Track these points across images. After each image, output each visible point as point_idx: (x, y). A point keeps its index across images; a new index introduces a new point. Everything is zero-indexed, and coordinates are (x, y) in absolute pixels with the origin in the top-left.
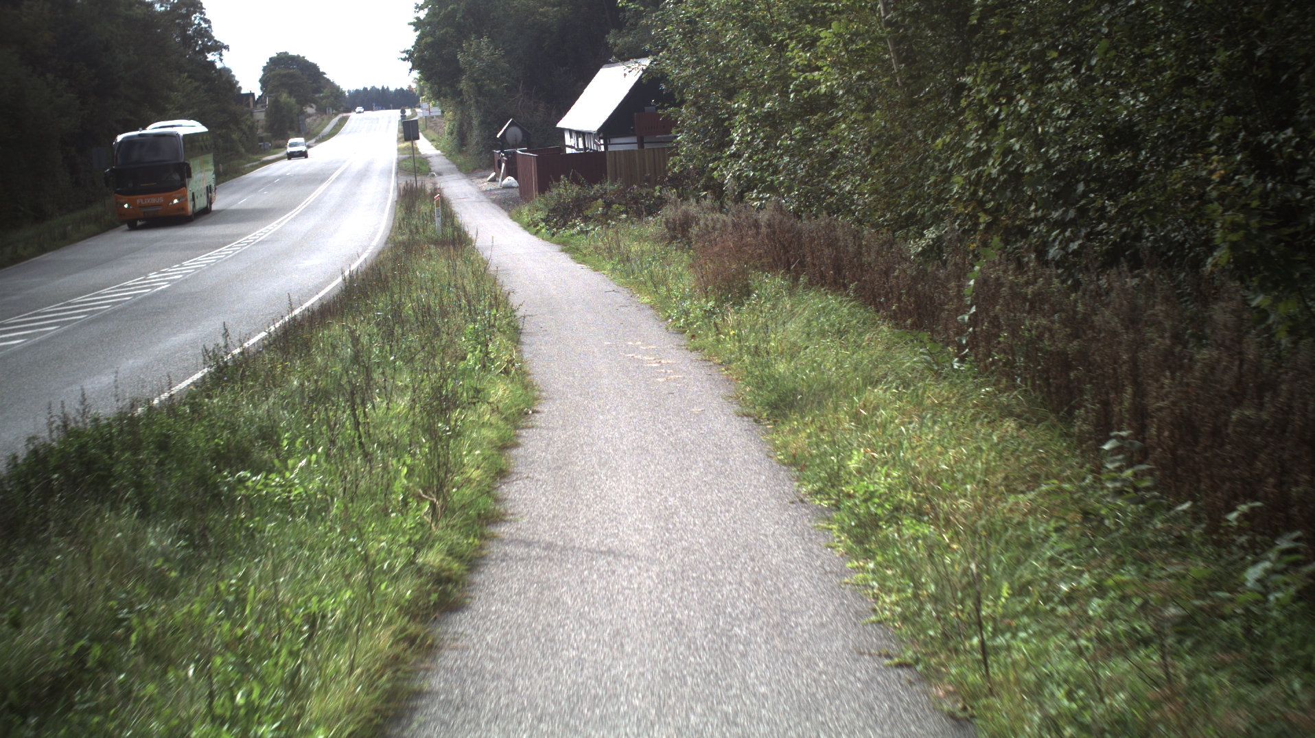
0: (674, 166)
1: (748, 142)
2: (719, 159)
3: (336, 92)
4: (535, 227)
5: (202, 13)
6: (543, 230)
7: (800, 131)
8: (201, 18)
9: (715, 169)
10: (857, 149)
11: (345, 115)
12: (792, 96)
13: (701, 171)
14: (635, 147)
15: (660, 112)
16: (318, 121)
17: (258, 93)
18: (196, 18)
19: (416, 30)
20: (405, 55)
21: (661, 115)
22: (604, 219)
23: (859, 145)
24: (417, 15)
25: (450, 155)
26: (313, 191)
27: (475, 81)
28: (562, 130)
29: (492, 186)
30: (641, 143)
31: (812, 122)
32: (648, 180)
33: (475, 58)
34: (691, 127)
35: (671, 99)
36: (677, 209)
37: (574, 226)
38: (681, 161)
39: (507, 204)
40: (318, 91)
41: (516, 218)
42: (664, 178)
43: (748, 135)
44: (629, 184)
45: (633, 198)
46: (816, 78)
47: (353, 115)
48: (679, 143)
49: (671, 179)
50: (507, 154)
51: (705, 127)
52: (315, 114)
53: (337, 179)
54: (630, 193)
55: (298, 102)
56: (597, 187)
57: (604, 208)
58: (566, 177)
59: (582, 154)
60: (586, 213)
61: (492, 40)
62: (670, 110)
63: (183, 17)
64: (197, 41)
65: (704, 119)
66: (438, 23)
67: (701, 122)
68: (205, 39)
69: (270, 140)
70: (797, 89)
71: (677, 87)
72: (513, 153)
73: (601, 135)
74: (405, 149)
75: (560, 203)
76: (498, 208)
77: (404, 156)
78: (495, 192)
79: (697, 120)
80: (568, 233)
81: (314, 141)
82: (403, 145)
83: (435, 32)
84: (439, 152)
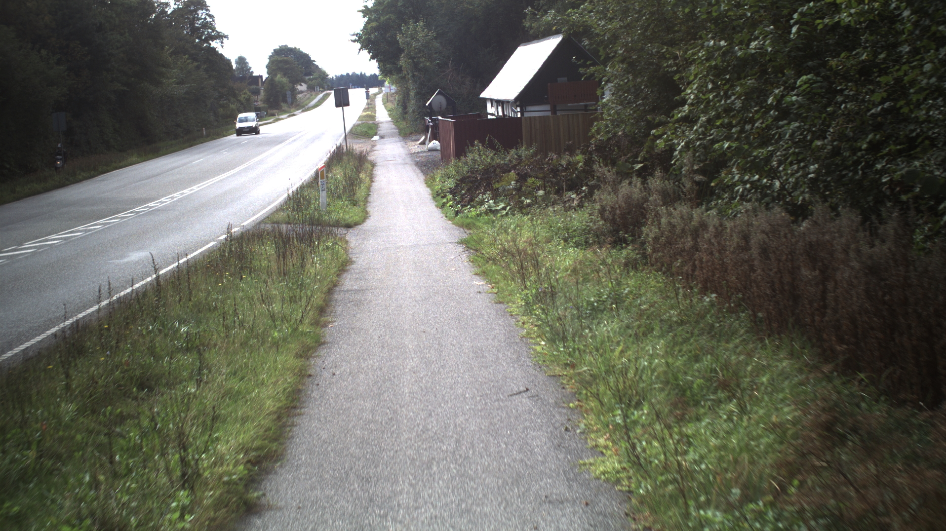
0: (599, 132)
2: (664, 124)
3: (323, 75)
4: (443, 198)
5: (207, 10)
6: (449, 205)
8: (207, 14)
9: (660, 137)
11: (328, 92)
12: (794, 30)
14: (549, 114)
15: (582, 70)
16: (308, 96)
17: (265, 76)
18: (201, 13)
19: (364, 17)
20: (355, 38)
21: (583, 74)
22: (517, 196)
24: (365, 4)
25: (397, 121)
26: (265, 151)
27: (412, 58)
28: (485, 100)
29: (420, 149)
30: (554, 111)
33: (413, 39)
35: (595, 57)
36: (616, 192)
37: (482, 203)
38: (607, 126)
39: (426, 167)
40: (310, 74)
41: (429, 183)
42: (587, 146)
43: (709, 91)
44: (545, 152)
45: (552, 170)
49: (596, 148)
50: (433, 120)
51: (638, 87)
52: (306, 91)
53: (295, 140)
54: (548, 163)
55: (290, 82)
56: (513, 152)
57: (517, 181)
58: (480, 142)
59: (501, 121)
60: (496, 186)
61: (428, 25)
62: (592, 69)
63: (191, 12)
64: (203, 32)
65: (635, 77)
66: (383, 10)
67: (633, 81)
68: (210, 31)
69: (266, 110)
70: (803, 19)
71: (602, 42)
72: (438, 119)
73: (518, 104)
74: (364, 117)
75: (472, 171)
76: (418, 171)
77: (360, 122)
78: (421, 155)
79: (628, 78)
80: (474, 213)
81: (300, 111)
82: (365, 114)
83: (379, 18)
84: (390, 119)
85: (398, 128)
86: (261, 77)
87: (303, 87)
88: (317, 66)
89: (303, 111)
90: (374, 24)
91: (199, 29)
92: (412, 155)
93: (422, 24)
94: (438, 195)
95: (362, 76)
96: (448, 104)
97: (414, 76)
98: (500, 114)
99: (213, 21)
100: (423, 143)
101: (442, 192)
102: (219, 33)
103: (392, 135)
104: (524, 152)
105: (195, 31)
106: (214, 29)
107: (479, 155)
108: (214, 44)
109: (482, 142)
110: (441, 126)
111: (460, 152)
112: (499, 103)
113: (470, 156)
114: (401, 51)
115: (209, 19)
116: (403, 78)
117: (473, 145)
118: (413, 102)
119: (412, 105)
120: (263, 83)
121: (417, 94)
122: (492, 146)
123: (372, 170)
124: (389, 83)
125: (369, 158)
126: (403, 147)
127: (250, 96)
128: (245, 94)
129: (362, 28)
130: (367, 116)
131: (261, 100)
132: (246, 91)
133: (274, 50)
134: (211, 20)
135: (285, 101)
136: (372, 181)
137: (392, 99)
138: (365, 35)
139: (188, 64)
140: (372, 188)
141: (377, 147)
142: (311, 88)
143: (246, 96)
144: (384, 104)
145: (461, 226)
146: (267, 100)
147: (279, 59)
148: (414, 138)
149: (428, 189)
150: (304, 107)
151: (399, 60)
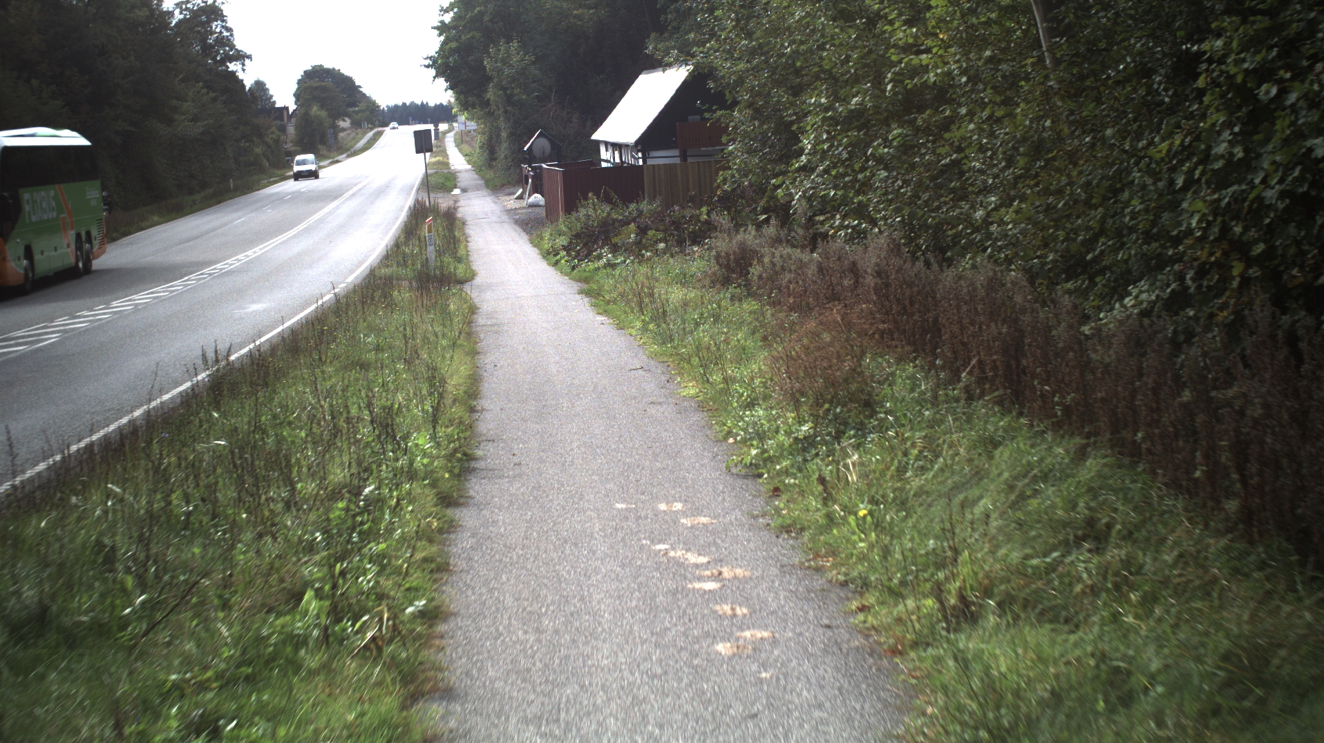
0: (725, 181)
1: (824, 152)
2: (784, 173)
3: (372, 107)
4: (555, 255)
5: (223, 21)
6: (563, 261)
7: (900, 135)
8: (223, 27)
9: (779, 187)
10: (991, 158)
11: (380, 129)
12: (889, 87)
13: (761, 190)
14: (677, 161)
15: (707, 115)
16: (353, 135)
17: (292, 107)
18: (216, 26)
19: (440, 35)
20: (428, 62)
21: (708, 119)
22: (636, 250)
23: (994, 153)
24: (441, 18)
25: (481, 170)
26: (321, 209)
27: (504, 89)
28: (598, 143)
29: (518, 204)
30: (684, 157)
31: (919, 122)
32: (692, 200)
33: (504, 64)
34: (746, 135)
35: (721, 100)
36: (731, 239)
37: (599, 257)
38: (733, 176)
39: (529, 225)
40: (354, 104)
41: (536, 243)
42: (712, 198)
43: (824, 142)
44: (668, 205)
45: (674, 223)
46: (924, 63)
47: (387, 129)
48: (731, 153)
49: (721, 199)
50: (534, 169)
51: (764, 134)
52: (350, 128)
53: (353, 195)
54: (669, 215)
55: (330, 116)
56: (633, 206)
57: (637, 235)
58: (594, 195)
59: (618, 169)
60: (615, 240)
61: (523, 46)
62: (719, 113)
63: (203, 24)
64: (218, 51)
65: (762, 124)
66: (464, 27)
67: (759, 127)
68: (227, 49)
70: (897, 78)
71: (728, 84)
72: (541, 168)
73: (639, 148)
74: (436, 163)
75: (586, 226)
76: (519, 229)
77: (432, 171)
78: (520, 211)
79: (754, 125)
80: (592, 267)
81: (345, 155)
82: (434, 159)
83: (460, 37)
84: (469, 167)
85: (483, 178)
86: (286, 108)
87: (345, 124)
88: (364, 95)
89: (349, 156)
90: (454, 45)
91: (212, 46)
92: (509, 212)
93: (516, 44)
94: (550, 255)
95: (424, 107)
96: (552, 149)
97: (506, 112)
98: (618, 160)
99: (232, 35)
100: (521, 197)
101: (554, 250)
102: (238, 51)
103: (477, 188)
104: (645, 206)
105: (208, 50)
106: (232, 47)
107: (594, 209)
108: (233, 66)
109: (597, 195)
110: (545, 175)
111: (570, 207)
112: (616, 146)
113: (582, 212)
114: (489, 79)
115: (226, 34)
116: (491, 114)
117: (586, 198)
118: (505, 145)
119: (503, 150)
120: (290, 117)
121: (511, 135)
122: (608, 200)
124: (465, 118)
125: (457, 215)
126: (495, 203)
127: (279, 136)
128: (272, 133)
129: (437, 49)
130: (439, 162)
132: (274, 129)
133: (305, 72)
134: (229, 34)
135: (323, 142)
137: (468, 139)
138: (442, 58)
139: (203, 94)
141: (462, 203)
142: (356, 124)
144: (457, 146)
145: (579, 280)
147: (313, 84)
148: (507, 191)
149: (536, 249)
150: (347, 150)
151: (486, 91)
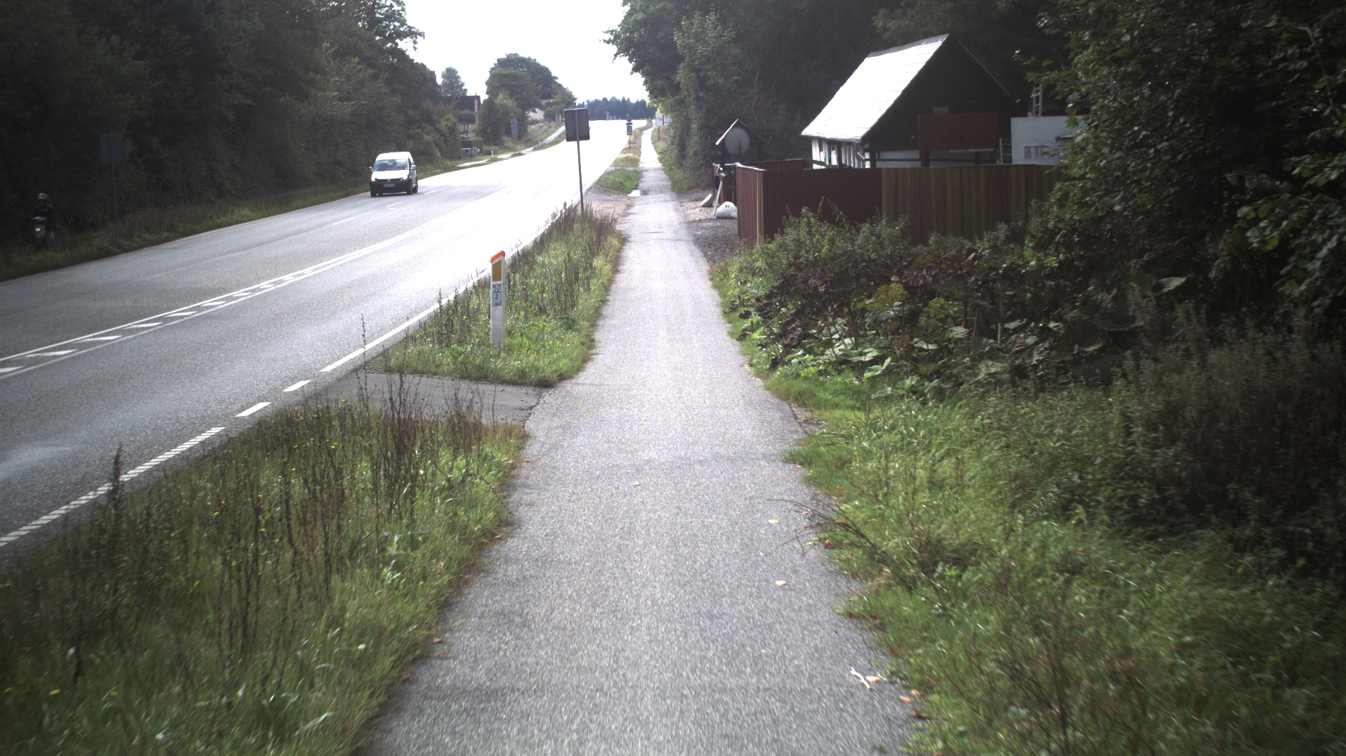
3: (569, 99)
4: (743, 317)
6: (755, 338)
14: (917, 165)
16: (545, 127)
17: (484, 97)
20: (609, 37)
27: (697, 71)
28: (809, 140)
29: (704, 214)
30: (925, 160)
33: (699, 41)
37: (827, 343)
39: (713, 246)
40: (548, 96)
50: (725, 169)
52: (542, 121)
55: (518, 106)
58: (811, 211)
68: (397, 24)
69: (479, 145)
72: (735, 167)
74: (622, 160)
76: (698, 253)
77: (613, 168)
78: (705, 225)
81: (531, 149)
82: (624, 156)
84: (659, 165)
88: (560, 86)
91: (380, 21)
92: (692, 224)
93: (713, 17)
95: (625, 103)
96: (751, 144)
97: (698, 98)
98: (835, 162)
99: (403, 10)
100: (709, 205)
102: (410, 28)
103: (661, 190)
106: (403, 23)
107: (809, 233)
108: (404, 45)
109: (814, 210)
110: (739, 179)
111: (772, 227)
112: (834, 144)
113: (791, 235)
114: (680, 59)
115: (396, 7)
117: (798, 214)
118: (695, 139)
120: (480, 107)
121: (703, 127)
122: (827, 217)
123: (620, 250)
124: (662, 112)
125: (618, 227)
126: (677, 210)
127: (455, 124)
128: (448, 120)
129: (620, 22)
130: (627, 159)
131: (474, 131)
133: (499, 60)
134: (400, 8)
135: (509, 133)
136: (616, 270)
137: (665, 137)
138: (626, 32)
139: (359, 71)
140: (614, 286)
141: (635, 209)
142: (550, 117)
143: (450, 124)
144: (653, 143)
145: (785, 396)
146: (482, 132)
147: (503, 72)
148: (694, 196)
149: (715, 293)
150: (537, 143)
151: (675, 73)
